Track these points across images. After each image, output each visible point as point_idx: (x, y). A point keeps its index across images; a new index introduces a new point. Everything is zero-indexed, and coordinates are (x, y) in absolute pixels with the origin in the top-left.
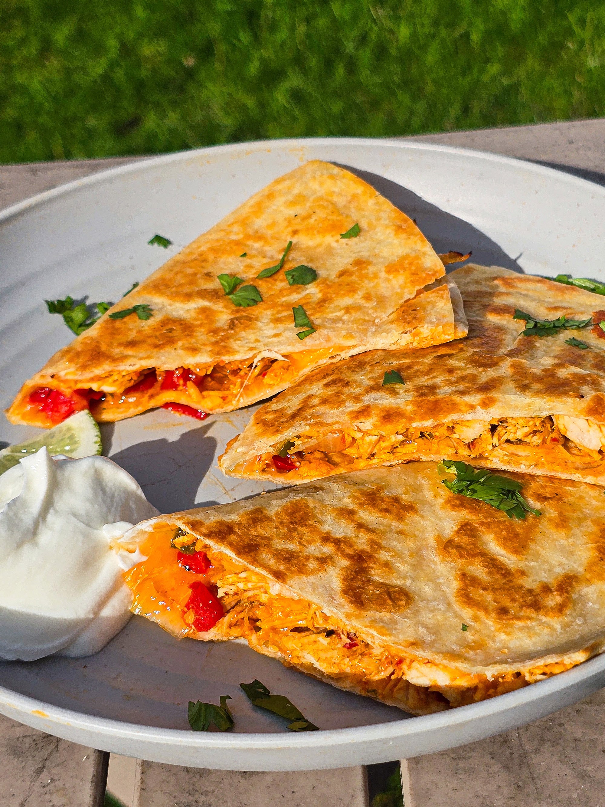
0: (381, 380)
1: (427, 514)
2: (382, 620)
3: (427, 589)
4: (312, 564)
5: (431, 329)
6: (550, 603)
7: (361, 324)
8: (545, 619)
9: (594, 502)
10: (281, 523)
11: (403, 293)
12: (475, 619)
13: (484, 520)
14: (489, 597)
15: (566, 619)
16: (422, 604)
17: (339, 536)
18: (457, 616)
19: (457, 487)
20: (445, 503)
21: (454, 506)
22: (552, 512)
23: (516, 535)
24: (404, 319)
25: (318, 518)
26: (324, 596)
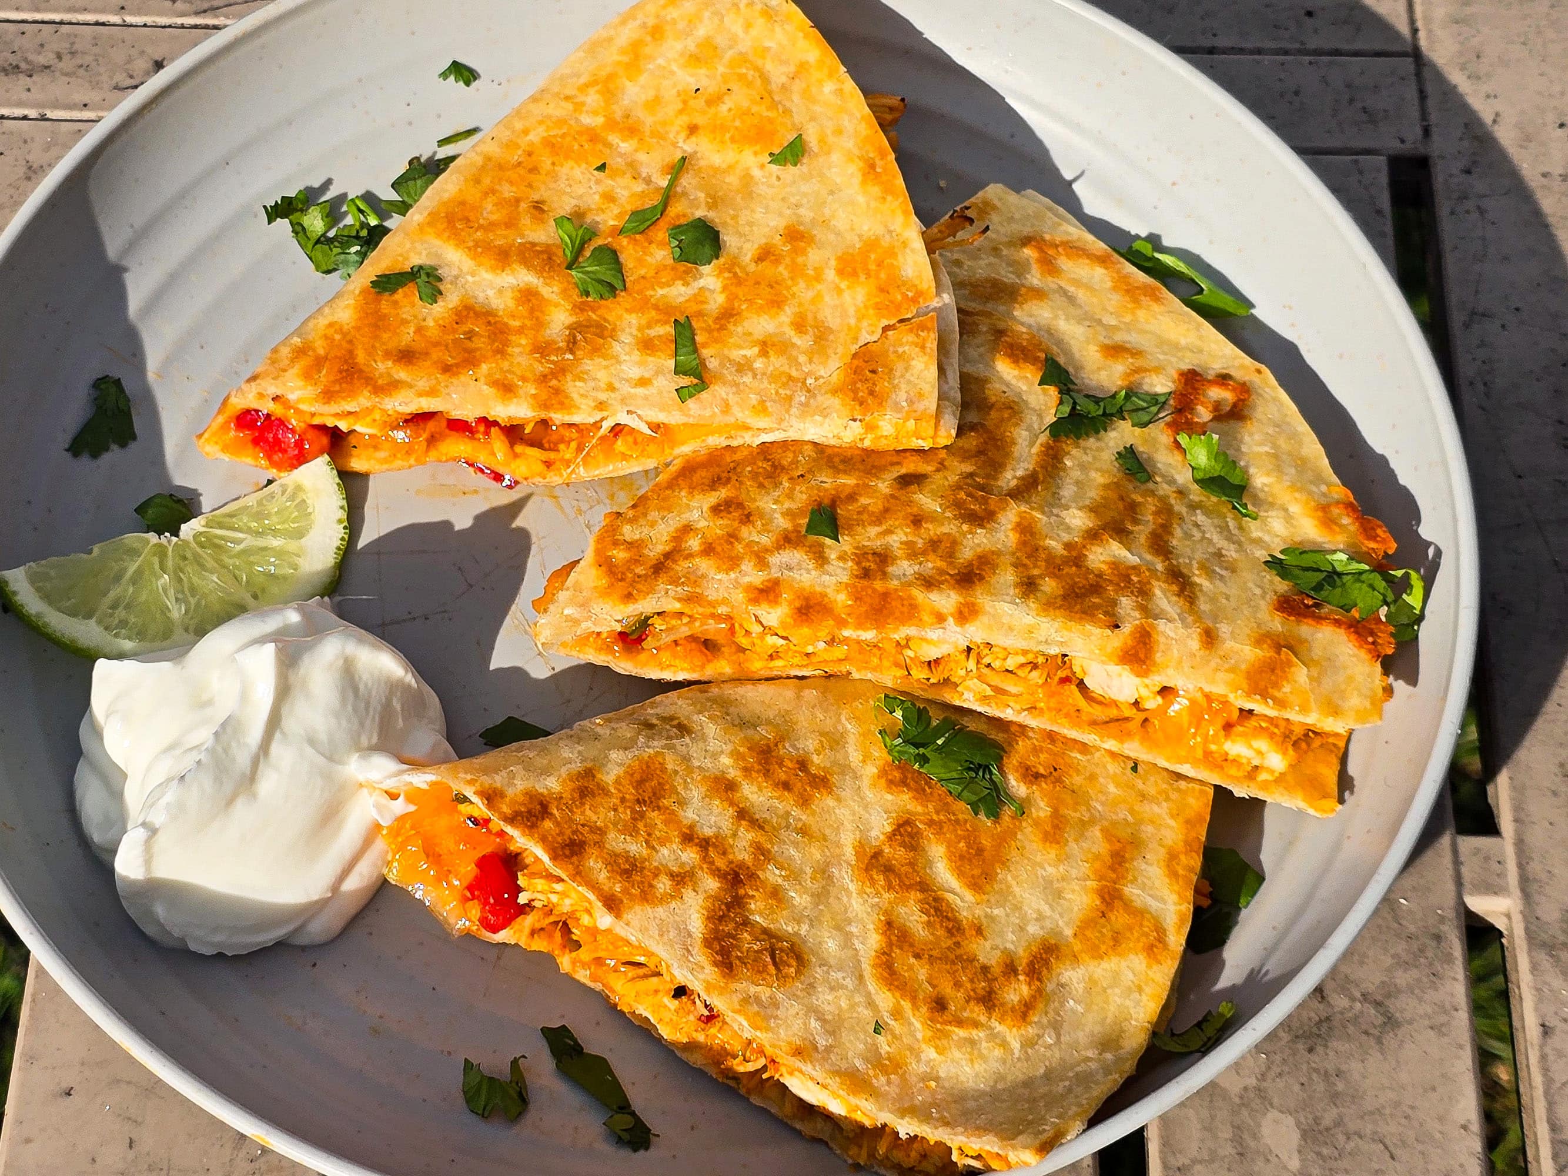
0: (804, 521)
1: (846, 794)
2: (757, 1000)
3: (831, 945)
4: (663, 885)
5: (897, 423)
6: (1012, 997)
7: (784, 385)
8: (999, 1028)
9: (1112, 788)
10: (623, 800)
11: (859, 329)
12: (897, 1013)
13: (935, 817)
14: (922, 972)
15: (1031, 1031)
16: (819, 972)
17: (708, 832)
18: (871, 1004)
19: (899, 752)
20: (879, 777)
21: (891, 783)
22: (1042, 809)
23: (980, 851)
24: (855, 391)
25: (678, 794)
26: (676, 946)
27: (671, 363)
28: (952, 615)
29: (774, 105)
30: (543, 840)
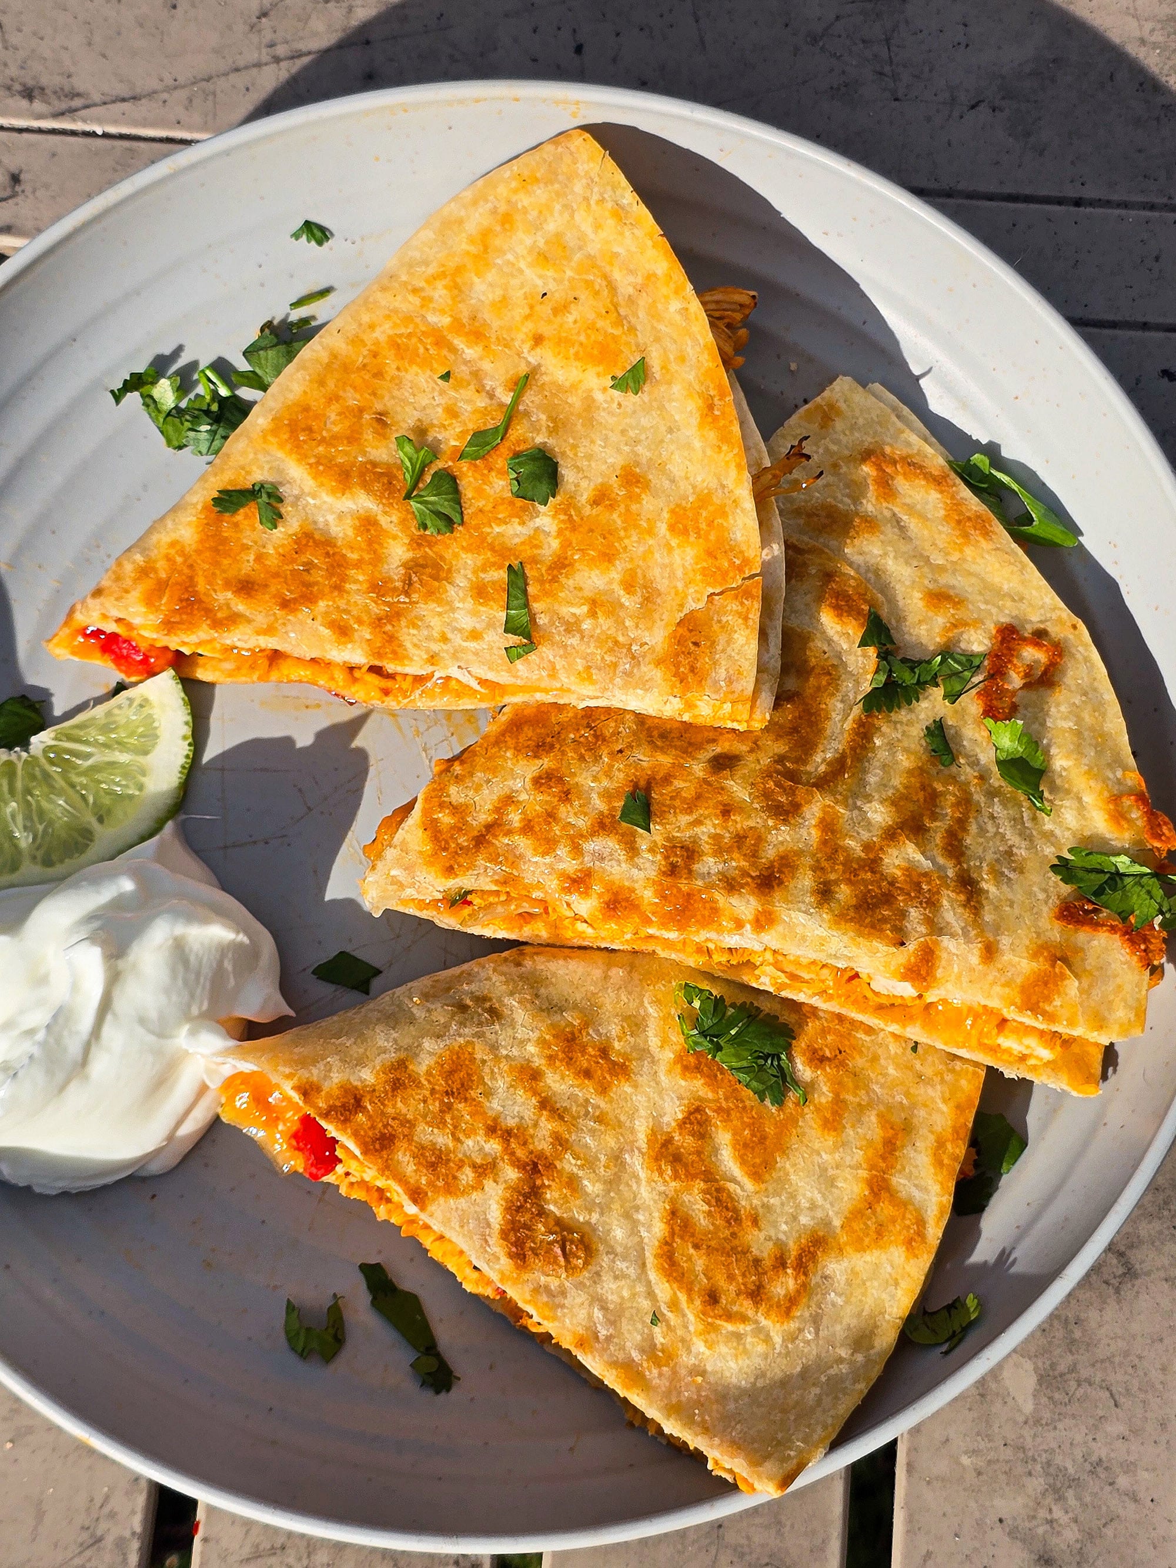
0: (619, 804)
1: (642, 1080)
2: (547, 1289)
3: (619, 1233)
4: (467, 1175)
5: (714, 705)
6: (779, 1290)
7: (611, 650)
8: (764, 1322)
9: (891, 1071)
10: (433, 1091)
11: (686, 596)
12: (674, 1305)
13: (724, 1104)
14: (700, 1262)
15: (793, 1325)
16: (605, 1260)
17: (511, 1123)
18: (651, 1294)
19: (694, 1042)
20: (675, 1063)
21: (686, 1068)
22: (824, 1095)
23: (763, 1139)
24: (677, 665)
25: (485, 1084)
26: (475, 1237)
27: (502, 616)
28: (749, 922)
29: (620, 321)
30: (356, 1135)
